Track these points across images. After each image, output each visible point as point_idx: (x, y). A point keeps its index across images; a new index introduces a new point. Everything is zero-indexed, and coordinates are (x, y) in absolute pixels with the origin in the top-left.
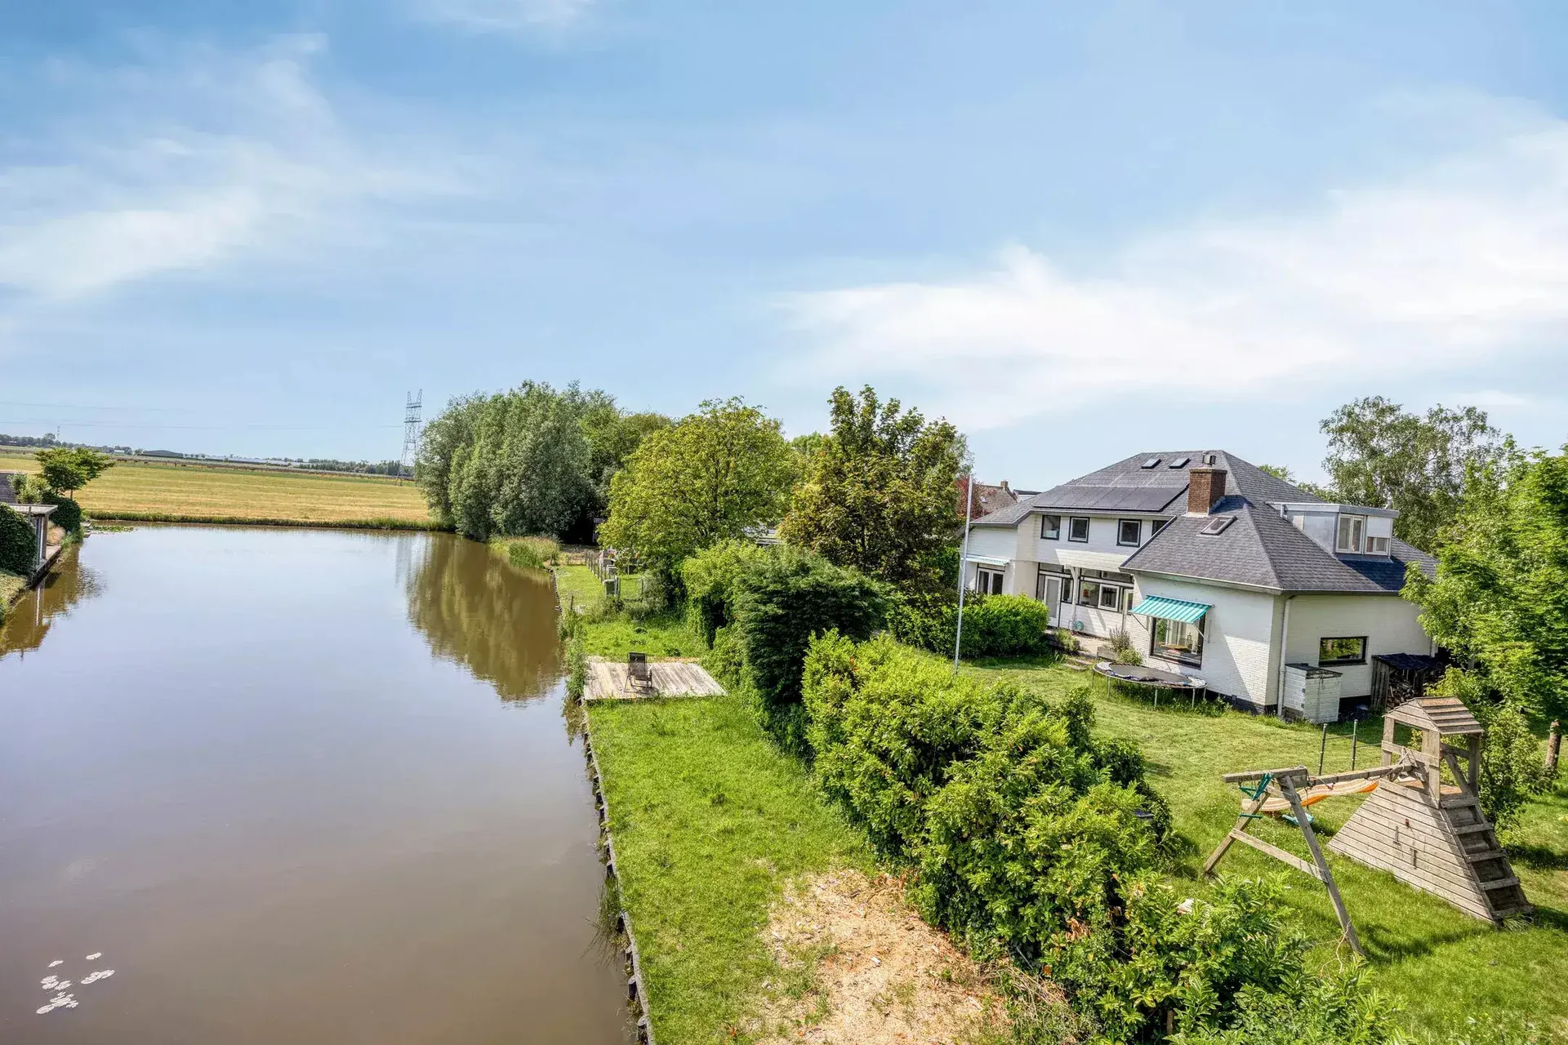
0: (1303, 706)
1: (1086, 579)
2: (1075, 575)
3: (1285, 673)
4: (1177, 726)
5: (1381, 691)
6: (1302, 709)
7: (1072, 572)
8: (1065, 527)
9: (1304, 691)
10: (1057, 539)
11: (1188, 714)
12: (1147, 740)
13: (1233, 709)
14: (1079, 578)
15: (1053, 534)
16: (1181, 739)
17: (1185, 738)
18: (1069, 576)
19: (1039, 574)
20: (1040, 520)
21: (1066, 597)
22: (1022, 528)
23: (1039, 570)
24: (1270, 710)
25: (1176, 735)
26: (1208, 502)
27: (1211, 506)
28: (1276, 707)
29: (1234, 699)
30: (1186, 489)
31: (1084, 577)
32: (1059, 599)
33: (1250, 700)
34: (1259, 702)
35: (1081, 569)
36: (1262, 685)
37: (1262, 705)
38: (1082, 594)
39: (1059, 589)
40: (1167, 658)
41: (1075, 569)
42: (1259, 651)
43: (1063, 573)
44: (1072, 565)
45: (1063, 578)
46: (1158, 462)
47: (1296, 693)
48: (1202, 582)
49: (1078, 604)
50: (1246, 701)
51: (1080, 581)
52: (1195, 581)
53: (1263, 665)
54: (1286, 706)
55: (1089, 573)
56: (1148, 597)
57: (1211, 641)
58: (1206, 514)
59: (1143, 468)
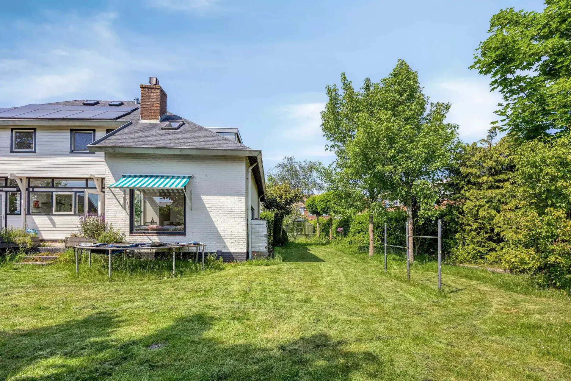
0: (266, 247)
1: (35, 189)
2: (22, 186)
3: (251, 225)
6: (265, 250)
7: (18, 182)
9: (266, 236)
14: (27, 189)
18: (15, 189)
21: (12, 210)
24: (247, 255)
26: (158, 112)
27: (160, 116)
28: (248, 253)
29: (219, 254)
30: (131, 113)
31: (33, 187)
32: (3, 212)
33: (231, 251)
34: (240, 251)
35: (29, 179)
36: (242, 236)
37: (243, 253)
38: (32, 204)
39: (4, 204)
40: (149, 233)
41: (21, 180)
42: (237, 209)
43: (6, 186)
44: (18, 175)
45: (7, 192)
46: (97, 103)
47: (260, 239)
48: (185, 152)
49: (29, 214)
50: (230, 253)
51: (29, 192)
52: (177, 152)
53: (242, 220)
54: (254, 249)
55: (39, 183)
56: (124, 176)
57: (193, 208)
58: (158, 122)
59: (84, 104)
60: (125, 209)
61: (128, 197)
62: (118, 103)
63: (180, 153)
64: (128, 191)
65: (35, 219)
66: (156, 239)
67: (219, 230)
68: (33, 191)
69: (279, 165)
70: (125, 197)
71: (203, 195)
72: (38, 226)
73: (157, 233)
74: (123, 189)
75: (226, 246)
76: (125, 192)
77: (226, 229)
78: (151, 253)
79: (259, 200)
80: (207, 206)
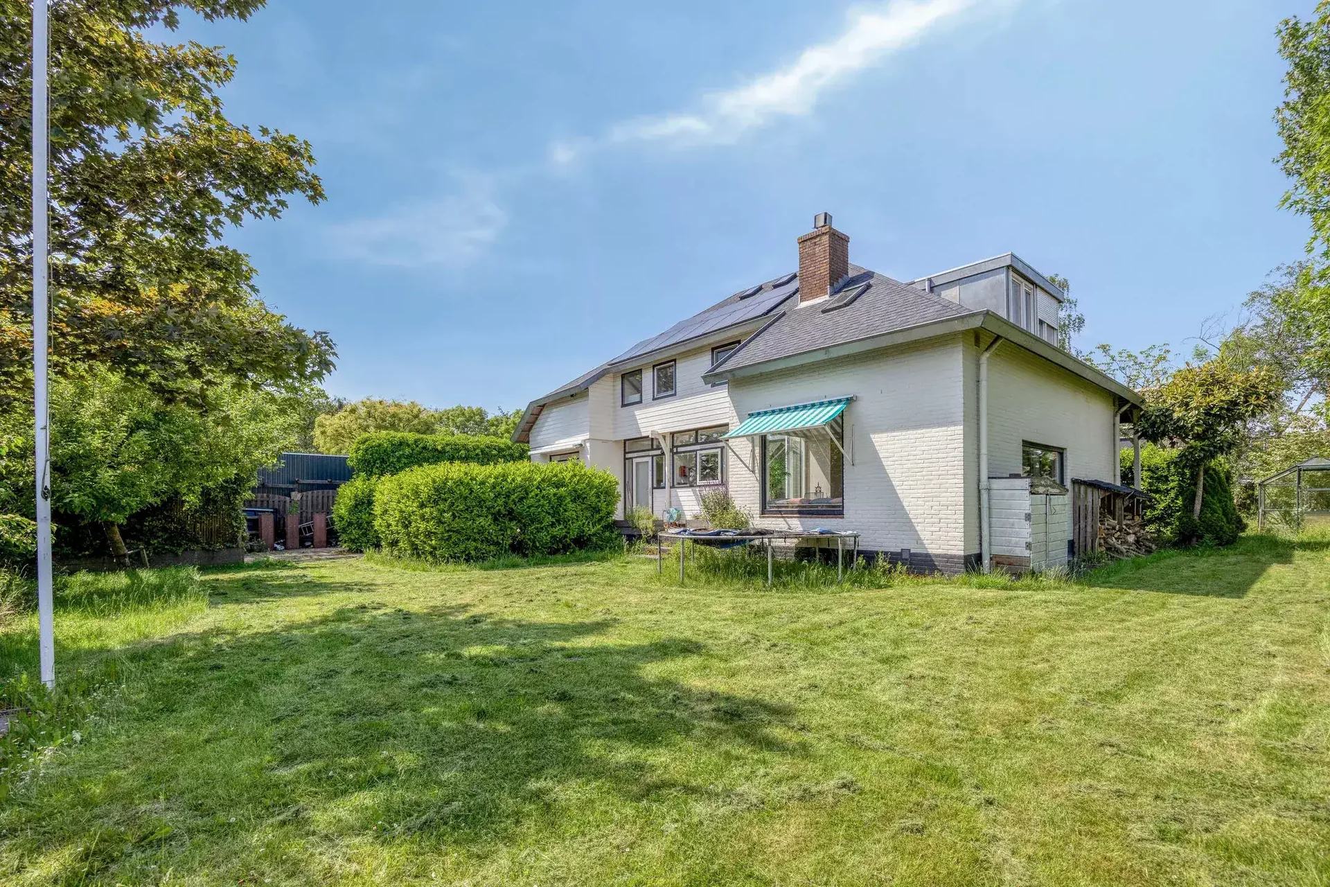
0: (1028, 546)
1: (680, 449)
2: (666, 446)
3: (989, 490)
4: (817, 610)
5: (1089, 529)
6: (1027, 553)
7: (661, 441)
8: (648, 380)
9: (1028, 517)
10: (641, 402)
11: (834, 588)
12: (741, 648)
13: (909, 572)
14: (671, 450)
15: (636, 397)
16: (832, 633)
17: (840, 631)
18: (658, 452)
19: (625, 459)
20: (620, 380)
21: (659, 484)
22: (594, 391)
23: (625, 453)
24: (973, 563)
25: (818, 627)
26: (827, 278)
27: (831, 285)
28: (979, 558)
29: (905, 556)
30: (794, 294)
31: (677, 447)
32: (650, 486)
33: (930, 551)
34: (950, 552)
35: (673, 434)
36: (955, 517)
37: (959, 557)
38: (677, 472)
39: (650, 473)
40: (787, 512)
41: (664, 437)
42: (945, 455)
43: (653, 449)
44: (660, 432)
45: (653, 456)
46: (760, 289)
47: (1013, 524)
48: (835, 353)
49: (673, 487)
50: (928, 555)
51: (674, 454)
52: (821, 356)
53: (957, 481)
54: (997, 550)
55: (686, 438)
56: (751, 415)
57: (856, 462)
58: (827, 297)
59: (742, 298)
60: (753, 472)
61: (757, 450)
62: (785, 279)
63: (825, 357)
64: (757, 441)
65: (680, 494)
66: (796, 524)
67: (905, 504)
68: (677, 453)
69: (1256, 296)
70: (753, 451)
71: (874, 433)
72: (683, 503)
73: (800, 512)
74: (751, 437)
75: (919, 541)
76: (753, 442)
77: (920, 502)
78: (788, 548)
79: (1118, 419)
80: (881, 456)
